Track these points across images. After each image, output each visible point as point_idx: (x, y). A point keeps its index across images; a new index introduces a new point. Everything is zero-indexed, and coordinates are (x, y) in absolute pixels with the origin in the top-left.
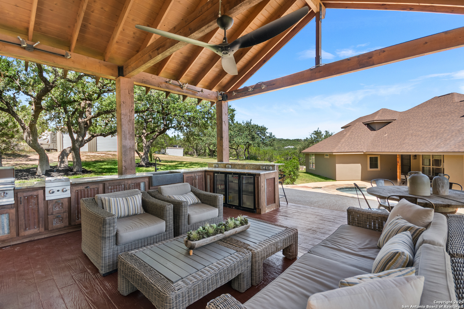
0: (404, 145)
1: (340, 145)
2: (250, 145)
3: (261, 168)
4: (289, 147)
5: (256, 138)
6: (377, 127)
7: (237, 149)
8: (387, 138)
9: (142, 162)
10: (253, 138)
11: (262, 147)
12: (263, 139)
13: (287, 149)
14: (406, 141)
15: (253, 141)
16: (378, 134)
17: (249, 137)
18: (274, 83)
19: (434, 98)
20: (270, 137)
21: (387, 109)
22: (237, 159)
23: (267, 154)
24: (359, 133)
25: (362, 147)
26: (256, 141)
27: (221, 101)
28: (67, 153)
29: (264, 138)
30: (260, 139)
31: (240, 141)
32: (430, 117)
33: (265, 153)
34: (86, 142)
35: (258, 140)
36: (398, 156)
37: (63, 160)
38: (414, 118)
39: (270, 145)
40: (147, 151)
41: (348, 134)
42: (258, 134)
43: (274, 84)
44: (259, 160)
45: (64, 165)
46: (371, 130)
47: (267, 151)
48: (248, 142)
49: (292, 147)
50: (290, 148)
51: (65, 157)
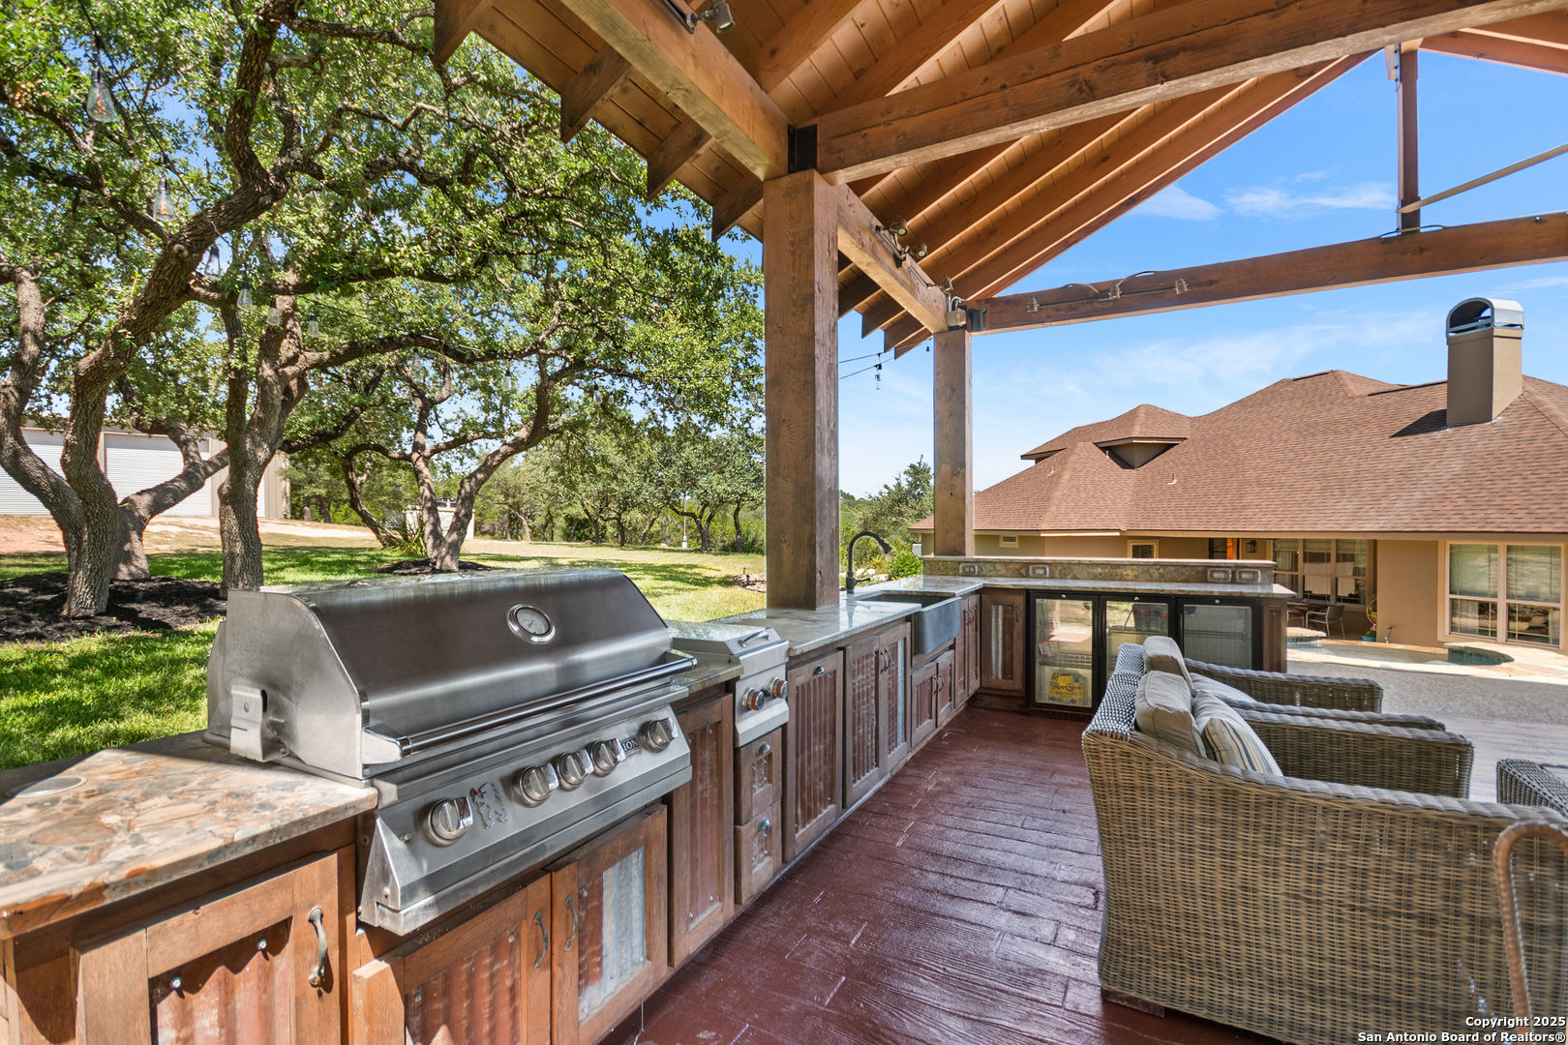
0: (1249, 512)
1: (1053, 509)
6: (1137, 456)
7: (701, 517)
8: (1180, 490)
9: (448, 558)
14: (1248, 499)
16: (1144, 478)
18: (1214, 278)
19: (1282, 381)
21: (1156, 408)
24: (1094, 474)
25: (1114, 516)
27: (960, 332)
28: (141, 517)
32: (1294, 436)
34: (210, 470)
36: (1229, 544)
37: (127, 547)
38: (1243, 435)
41: (1066, 476)
43: (1211, 283)
45: (133, 569)
46: (1123, 467)
51: (134, 536)
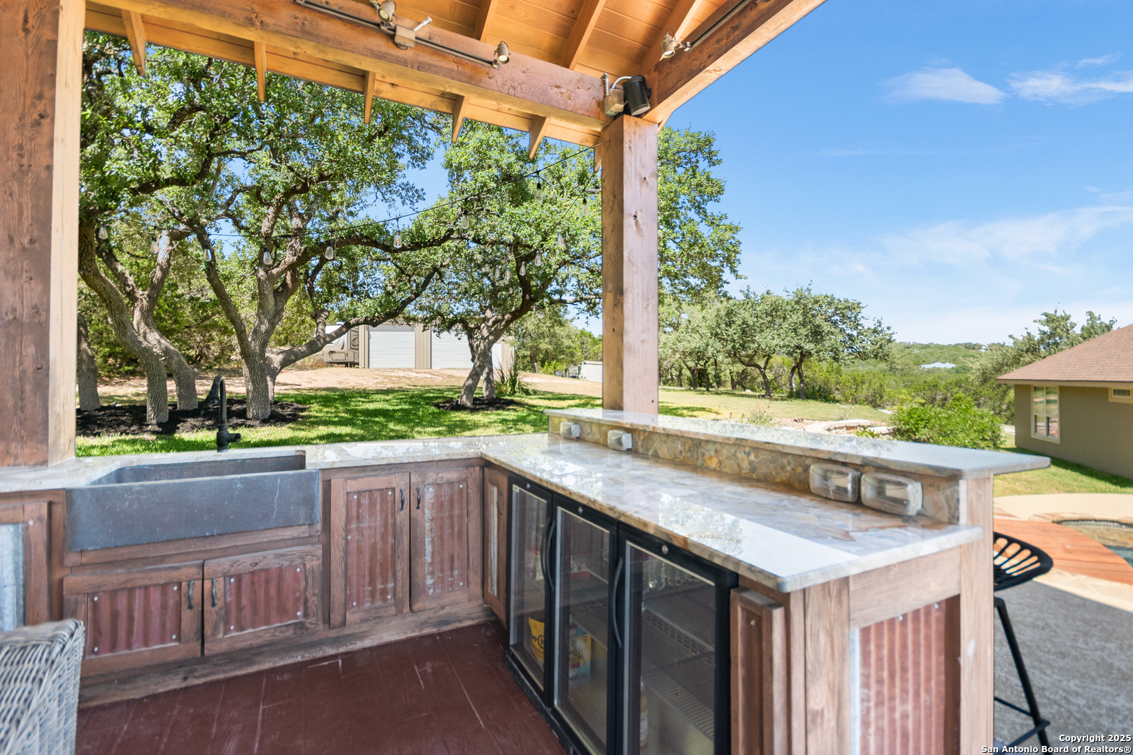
2: (805, 355)
3: (815, 481)
4: (938, 365)
5: (827, 334)
7: (765, 368)
9: (465, 397)
10: (817, 335)
11: (848, 362)
12: (850, 336)
13: (929, 372)
15: (817, 342)
17: (803, 331)
20: (875, 331)
22: (763, 396)
23: (863, 383)
26: (827, 344)
29: (855, 333)
30: (840, 338)
31: (775, 342)
33: (858, 382)
35: (833, 341)
39: (876, 356)
40: (479, 366)
42: (835, 323)
44: (837, 401)
47: (863, 376)
48: (799, 347)
49: (949, 366)
50: (939, 369)
